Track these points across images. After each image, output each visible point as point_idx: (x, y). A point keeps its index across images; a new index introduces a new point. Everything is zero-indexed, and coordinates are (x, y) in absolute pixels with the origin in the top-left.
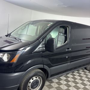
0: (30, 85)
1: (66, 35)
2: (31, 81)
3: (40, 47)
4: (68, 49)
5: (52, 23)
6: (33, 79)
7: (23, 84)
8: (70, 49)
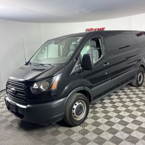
0: (74, 111)
1: (99, 48)
2: (75, 107)
3: (77, 67)
4: (106, 63)
5: (81, 38)
6: (76, 105)
7: (67, 111)
8: (108, 63)
